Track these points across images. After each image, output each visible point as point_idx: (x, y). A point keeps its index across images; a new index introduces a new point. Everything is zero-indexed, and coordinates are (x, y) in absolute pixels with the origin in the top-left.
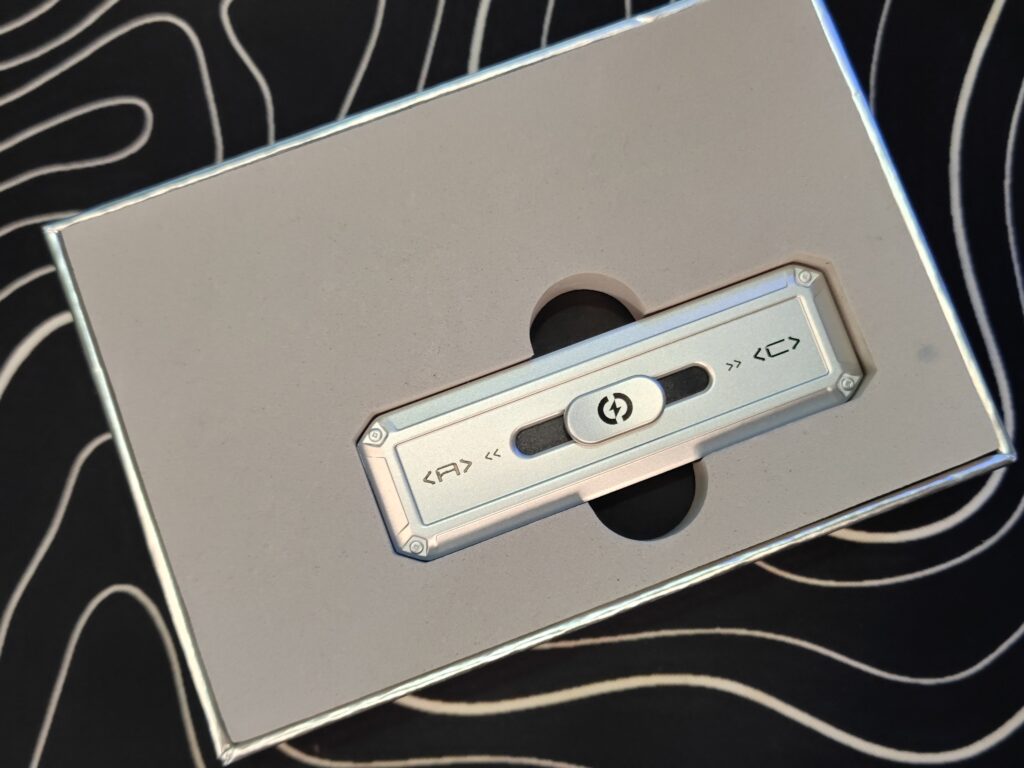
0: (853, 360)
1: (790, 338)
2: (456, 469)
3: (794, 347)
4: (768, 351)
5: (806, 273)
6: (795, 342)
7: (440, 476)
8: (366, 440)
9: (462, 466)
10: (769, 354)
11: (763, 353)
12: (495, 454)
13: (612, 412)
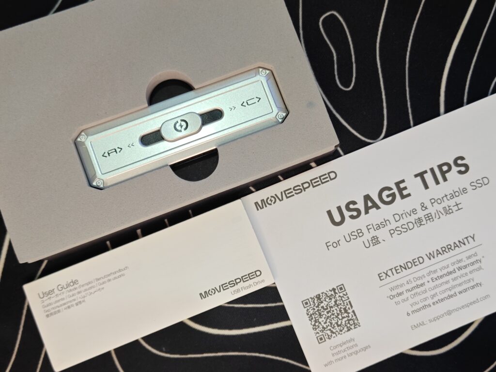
0: (283, 107)
1: (257, 97)
2: (116, 151)
3: (258, 101)
4: (247, 102)
5: (264, 71)
6: (258, 99)
7: (109, 154)
8: (79, 139)
9: (118, 150)
10: (248, 104)
11: (245, 104)
12: (132, 145)
13: (180, 127)
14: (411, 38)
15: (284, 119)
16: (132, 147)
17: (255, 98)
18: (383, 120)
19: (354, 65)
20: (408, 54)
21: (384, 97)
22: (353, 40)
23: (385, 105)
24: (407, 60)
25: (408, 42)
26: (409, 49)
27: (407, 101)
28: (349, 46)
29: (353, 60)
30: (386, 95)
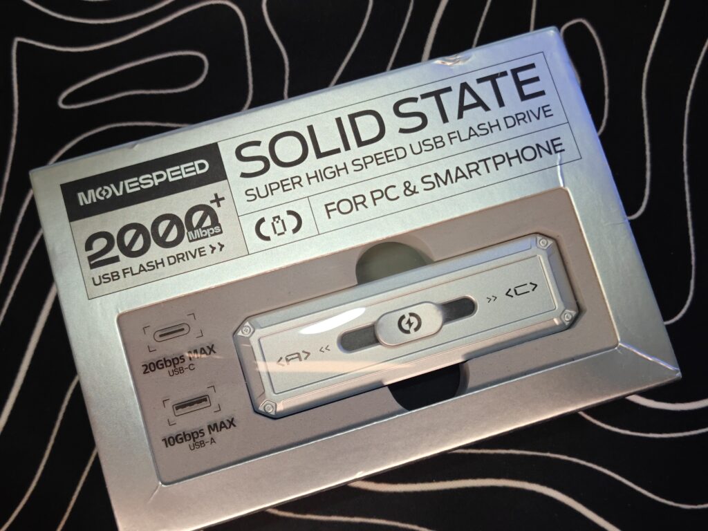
0: (573, 301)
1: (531, 283)
2: (299, 357)
3: (533, 290)
4: (515, 291)
5: (544, 240)
6: (534, 286)
7: (288, 361)
8: (240, 333)
9: (304, 355)
10: (516, 294)
11: (512, 293)
12: (326, 349)
13: (408, 325)
14: (696, 71)
15: (574, 321)
16: (326, 351)
17: (529, 284)
18: (644, 187)
19: (607, 101)
20: (690, 93)
21: (648, 153)
22: (607, 64)
23: (648, 165)
24: (688, 102)
25: (691, 76)
26: (692, 87)
27: (683, 163)
28: (602, 72)
29: (606, 93)
30: (652, 150)
